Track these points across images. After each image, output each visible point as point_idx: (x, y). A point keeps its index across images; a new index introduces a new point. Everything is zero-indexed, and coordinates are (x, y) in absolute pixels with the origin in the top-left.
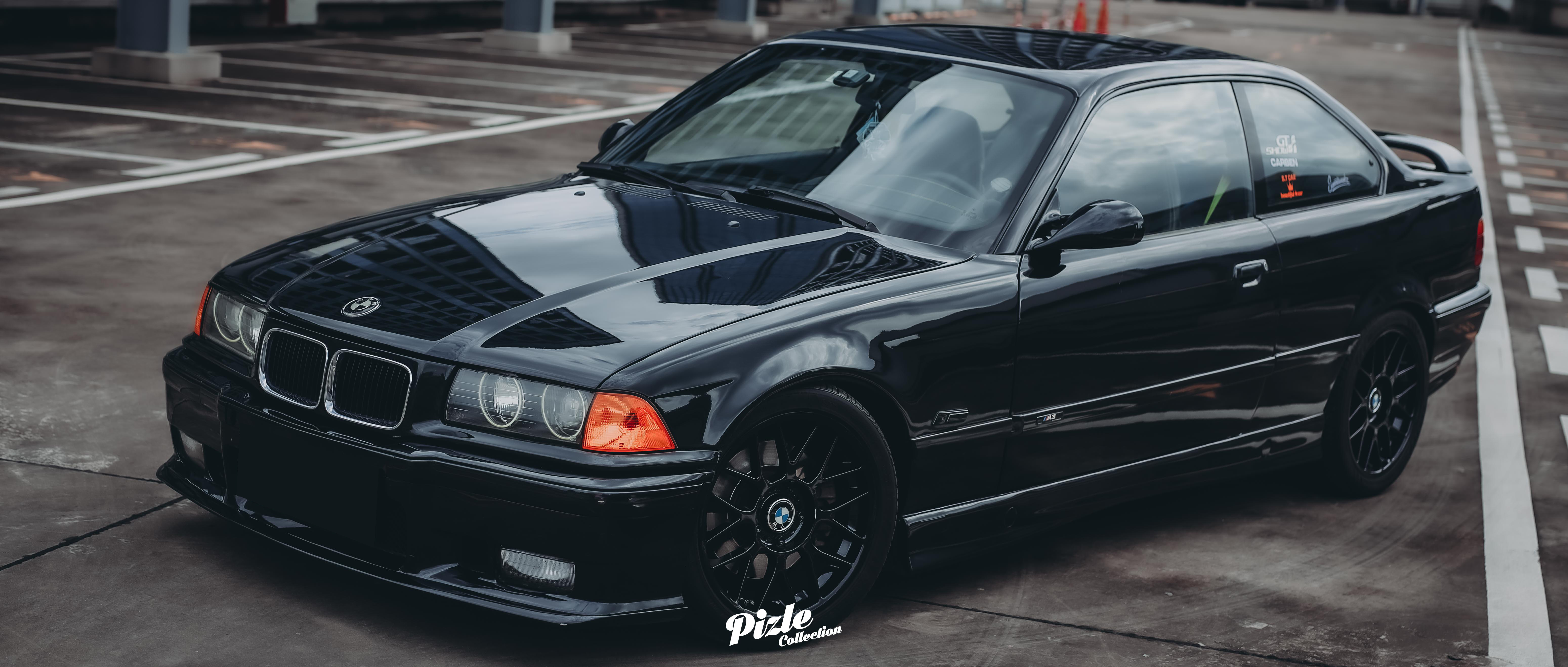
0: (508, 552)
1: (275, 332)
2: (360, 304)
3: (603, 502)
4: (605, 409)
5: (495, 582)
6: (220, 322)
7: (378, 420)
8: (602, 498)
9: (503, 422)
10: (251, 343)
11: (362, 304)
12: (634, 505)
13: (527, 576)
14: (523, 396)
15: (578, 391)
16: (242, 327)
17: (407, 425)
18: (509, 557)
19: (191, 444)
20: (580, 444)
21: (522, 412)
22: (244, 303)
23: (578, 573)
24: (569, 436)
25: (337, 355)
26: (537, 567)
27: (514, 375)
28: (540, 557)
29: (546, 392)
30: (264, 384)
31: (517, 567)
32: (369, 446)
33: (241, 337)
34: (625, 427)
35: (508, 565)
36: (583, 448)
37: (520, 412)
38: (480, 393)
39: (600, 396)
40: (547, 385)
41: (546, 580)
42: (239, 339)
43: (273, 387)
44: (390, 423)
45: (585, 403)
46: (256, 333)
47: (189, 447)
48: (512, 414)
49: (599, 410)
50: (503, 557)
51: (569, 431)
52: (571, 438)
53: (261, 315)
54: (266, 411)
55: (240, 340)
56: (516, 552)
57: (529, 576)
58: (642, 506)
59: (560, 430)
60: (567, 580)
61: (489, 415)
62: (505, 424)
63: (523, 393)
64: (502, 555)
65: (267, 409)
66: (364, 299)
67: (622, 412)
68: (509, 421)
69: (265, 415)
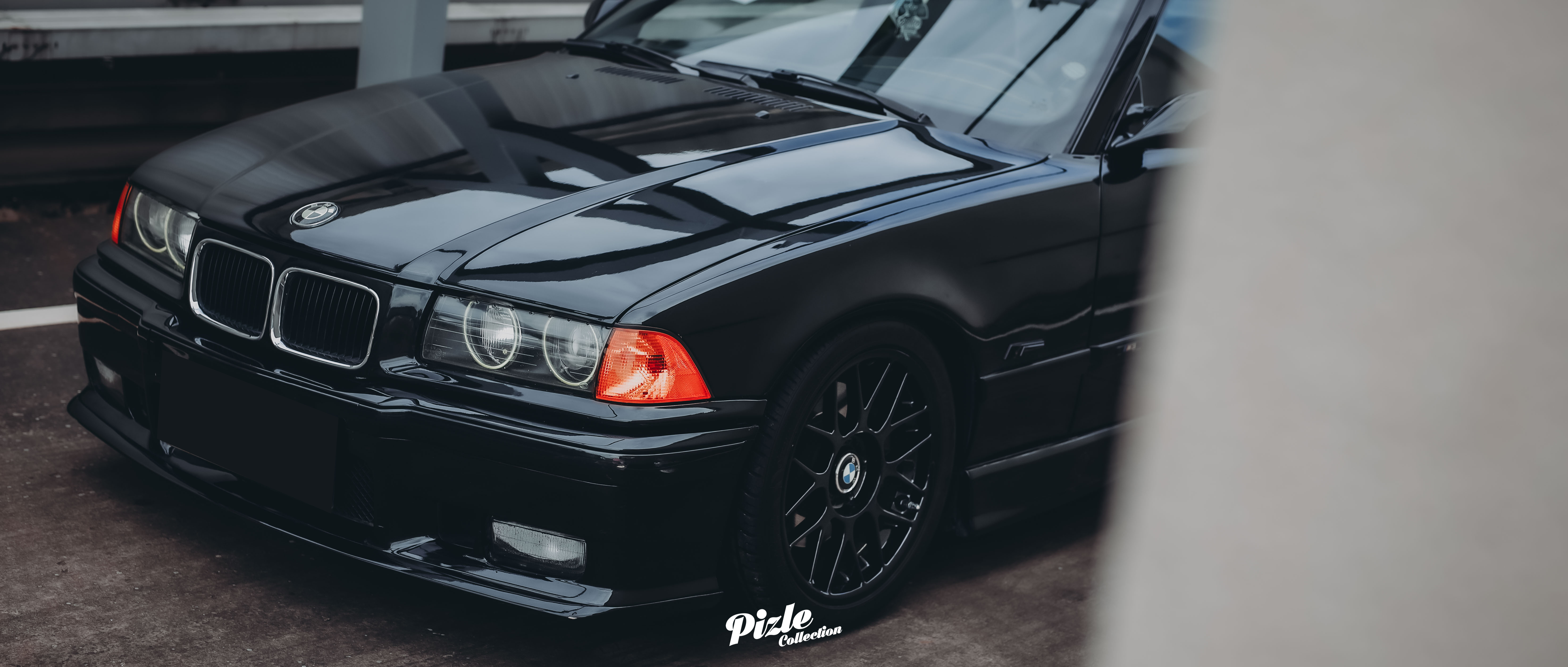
0: (501, 525)
1: (209, 245)
2: (313, 212)
3: (623, 467)
4: (624, 349)
5: (485, 560)
6: (143, 226)
7: (337, 356)
8: (622, 463)
9: (493, 361)
10: (179, 252)
11: (316, 211)
12: (662, 471)
13: (525, 554)
14: (520, 330)
15: (590, 325)
16: (169, 235)
17: (374, 362)
18: (504, 531)
19: (108, 375)
20: (593, 392)
21: (518, 350)
22: (170, 206)
23: (589, 553)
24: (578, 382)
25: (286, 273)
26: (539, 544)
27: (508, 304)
28: (543, 533)
29: (548, 325)
30: (195, 305)
31: (513, 543)
32: (327, 391)
33: (167, 247)
34: (650, 373)
35: (501, 541)
36: (597, 397)
37: (516, 351)
38: (465, 327)
39: (618, 332)
40: (550, 317)
41: (550, 561)
42: (164, 249)
43: (206, 310)
44: (352, 361)
45: (598, 341)
46: (185, 241)
47: (106, 378)
48: (505, 351)
49: (617, 351)
50: (495, 531)
51: (579, 374)
52: (582, 384)
53: (191, 221)
54: (198, 341)
55: (166, 251)
56: (511, 525)
57: (527, 555)
58: (671, 471)
59: (565, 372)
60: (576, 561)
61: (477, 353)
62: (496, 364)
63: (520, 327)
64: (494, 528)
65: (199, 339)
66: (318, 204)
67: (646, 353)
68: (501, 361)
69: (197, 346)
